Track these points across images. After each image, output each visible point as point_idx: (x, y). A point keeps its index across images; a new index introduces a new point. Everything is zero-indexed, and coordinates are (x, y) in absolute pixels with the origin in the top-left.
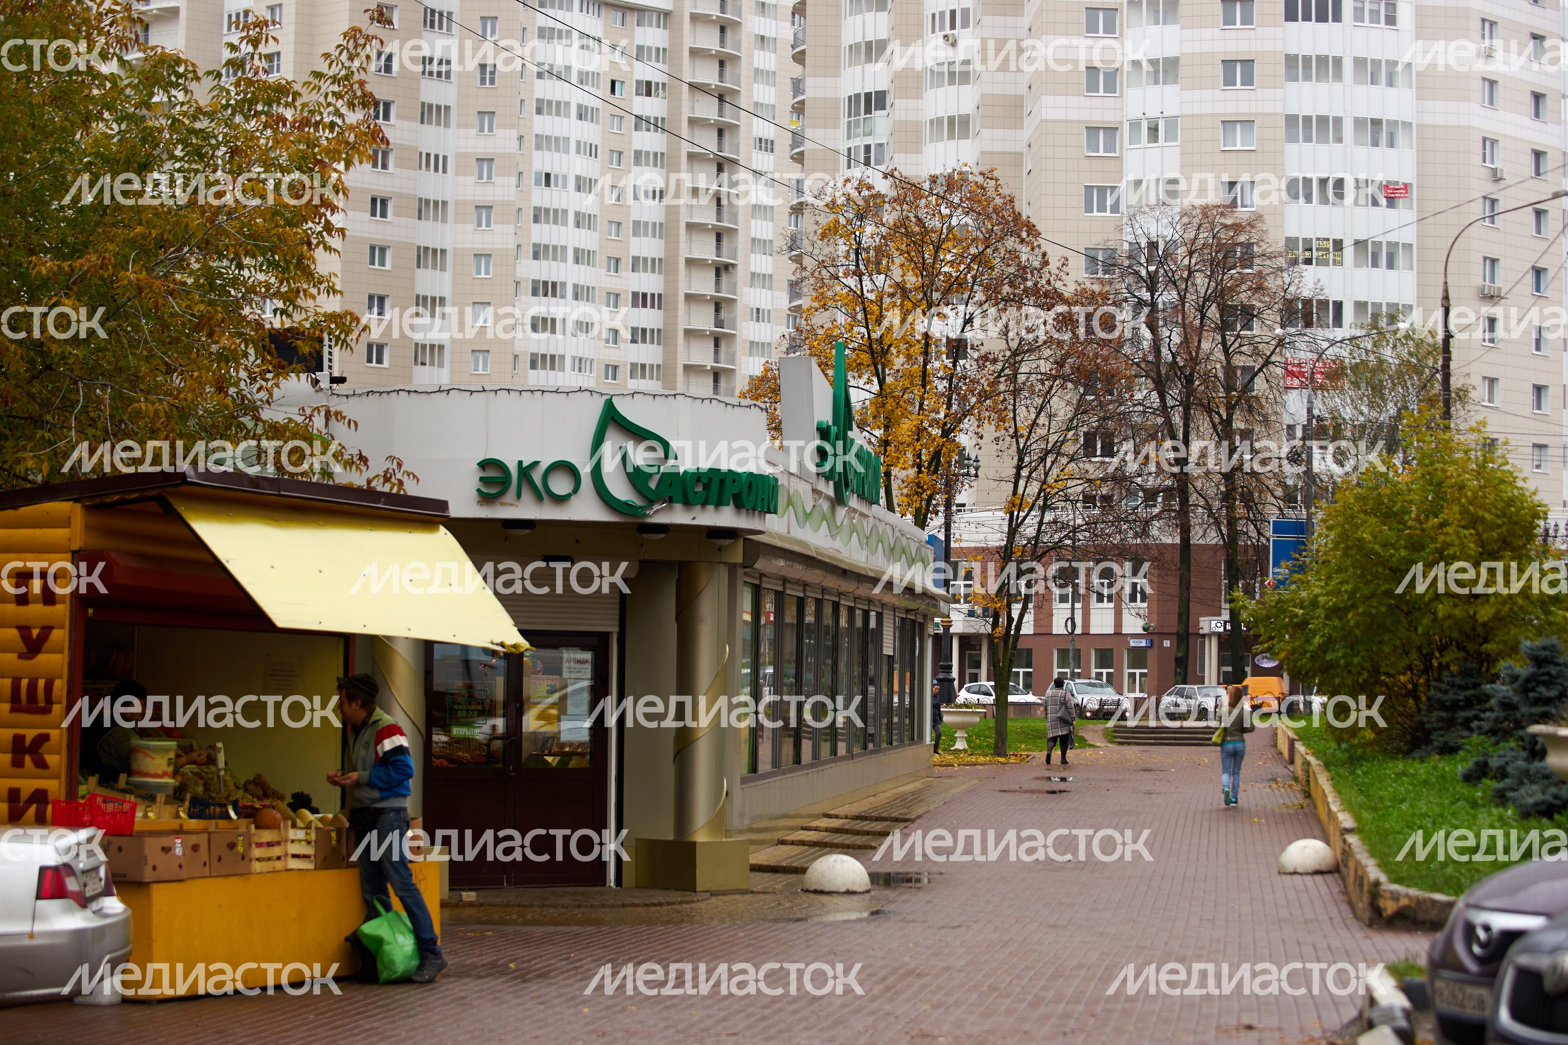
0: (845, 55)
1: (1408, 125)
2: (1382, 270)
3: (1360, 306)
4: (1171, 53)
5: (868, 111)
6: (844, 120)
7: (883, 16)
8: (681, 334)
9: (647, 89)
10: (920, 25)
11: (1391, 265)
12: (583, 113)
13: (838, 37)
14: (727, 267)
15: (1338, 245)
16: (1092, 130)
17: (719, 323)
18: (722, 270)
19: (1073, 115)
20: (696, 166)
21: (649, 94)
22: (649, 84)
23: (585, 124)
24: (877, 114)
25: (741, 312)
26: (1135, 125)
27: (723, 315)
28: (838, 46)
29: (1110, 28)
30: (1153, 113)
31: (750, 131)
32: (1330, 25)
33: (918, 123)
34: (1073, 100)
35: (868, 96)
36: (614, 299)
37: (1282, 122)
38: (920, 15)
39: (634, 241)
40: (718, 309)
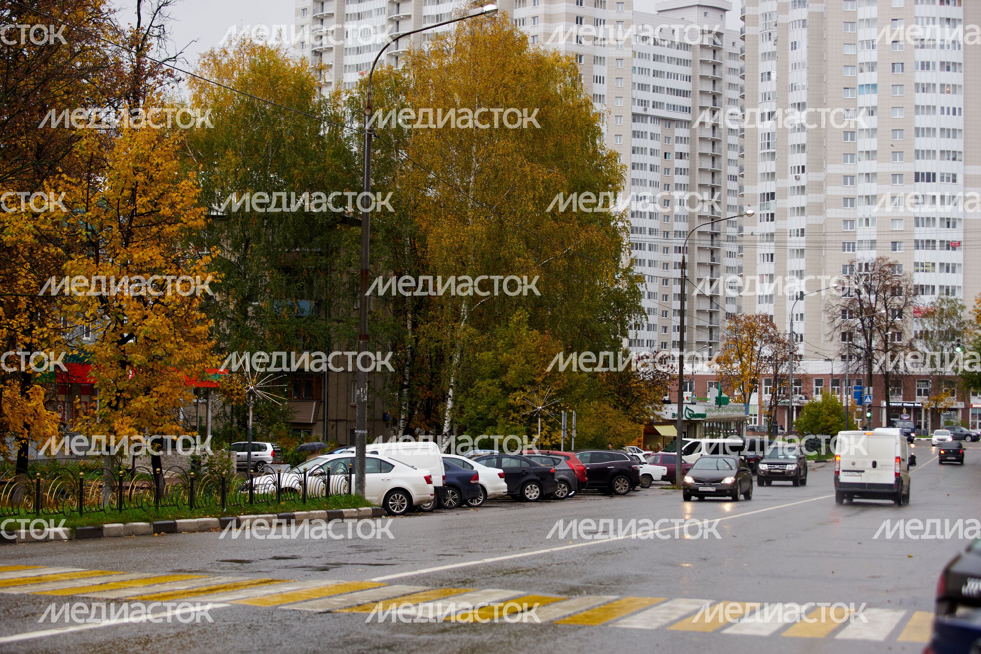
0: (759, 177)
1: (960, 220)
2: (950, 274)
3: (941, 287)
4: (874, 193)
5: (768, 200)
6: (759, 203)
7: (773, 163)
8: (696, 265)
9: (681, 156)
10: (787, 171)
11: (954, 272)
12: (652, 168)
13: (756, 169)
14: (717, 234)
15: (933, 264)
16: (845, 221)
17: (713, 259)
18: (714, 235)
19: (838, 216)
20: (702, 189)
21: (681, 158)
22: (681, 153)
23: (653, 173)
24: (771, 201)
25: (722, 253)
26: (861, 220)
27: (715, 255)
28: (756, 173)
29: (852, 183)
30: (867, 216)
31: (726, 172)
32: (931, 184)
33: (786, 209)
34: (839, 210)
35: (768, 194)
36: (666, 250)
37: (913, 220)
38: (787, 167)
39: (675, 224)
40: (712, 253)
